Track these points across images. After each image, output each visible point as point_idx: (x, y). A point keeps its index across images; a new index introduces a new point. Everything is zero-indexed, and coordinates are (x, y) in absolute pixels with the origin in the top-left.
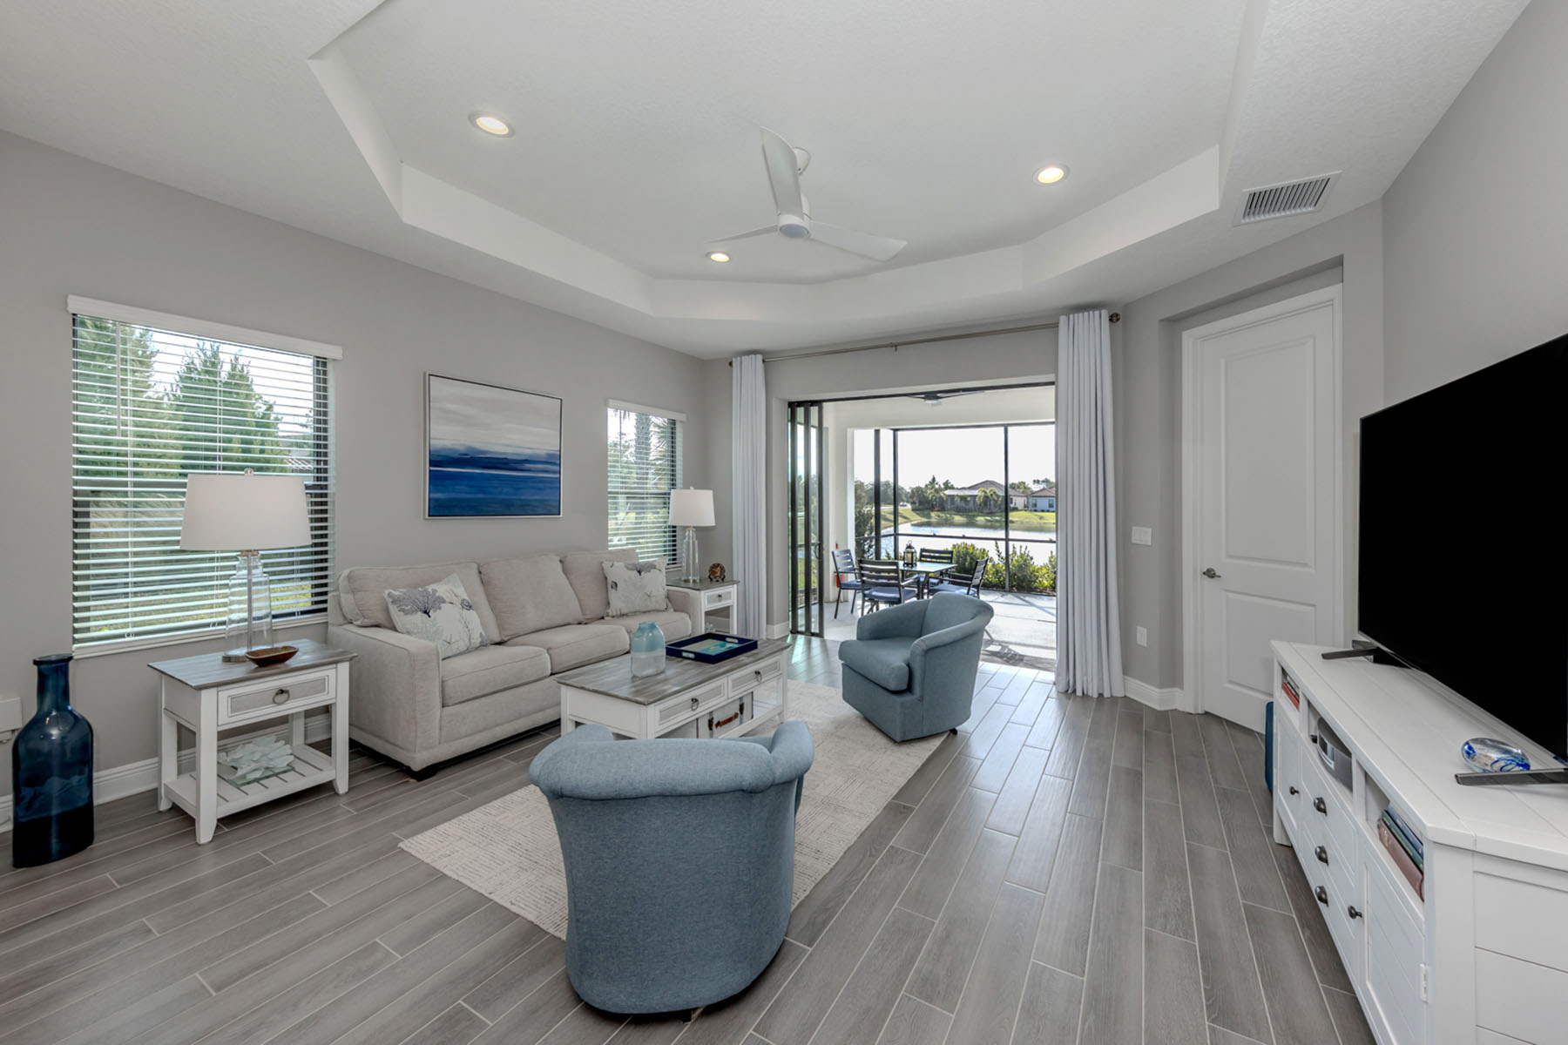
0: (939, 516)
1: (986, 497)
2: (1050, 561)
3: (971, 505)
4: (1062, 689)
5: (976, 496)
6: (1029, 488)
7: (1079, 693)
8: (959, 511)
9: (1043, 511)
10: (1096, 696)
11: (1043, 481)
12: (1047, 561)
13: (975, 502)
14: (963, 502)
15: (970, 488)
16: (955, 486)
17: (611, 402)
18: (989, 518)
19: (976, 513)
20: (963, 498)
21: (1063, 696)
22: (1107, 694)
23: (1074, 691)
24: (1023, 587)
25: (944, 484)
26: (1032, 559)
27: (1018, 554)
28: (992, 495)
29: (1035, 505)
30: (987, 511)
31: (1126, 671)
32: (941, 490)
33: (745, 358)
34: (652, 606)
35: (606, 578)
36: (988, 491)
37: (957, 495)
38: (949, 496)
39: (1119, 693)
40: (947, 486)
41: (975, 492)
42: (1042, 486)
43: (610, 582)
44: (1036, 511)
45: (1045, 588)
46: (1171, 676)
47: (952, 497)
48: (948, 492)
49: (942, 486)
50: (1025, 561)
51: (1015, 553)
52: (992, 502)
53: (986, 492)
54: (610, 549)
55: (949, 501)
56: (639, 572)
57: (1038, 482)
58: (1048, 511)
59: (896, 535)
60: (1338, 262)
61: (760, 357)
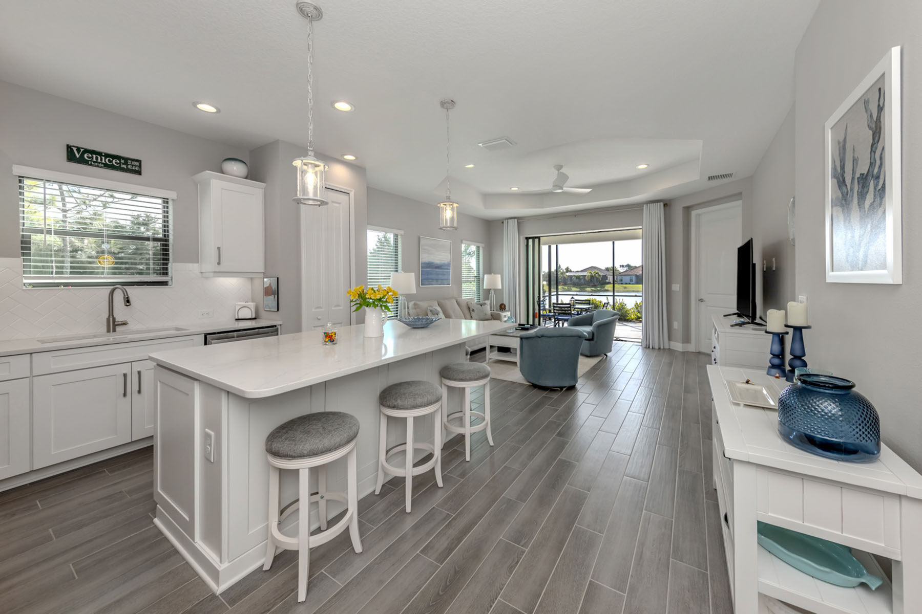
0: (563, 288)
1: (592, 277)
2: (635, 306)
3: (582, 281)
4: (644, 346)
5: (585, 276)
6: (618, 270)
7: (651, 347)
8: (575, 285)
9: (626, 284)
10: (657, 348)
11: (626, 266)
12: (634, 306)
13: (584, 279)
14: (578, 280)
15: (582, 271)
16: (572, 270)
17: (464, 242)
18: (593, 289)
19: (585, 286)
20: (578, 277)
21: (645, 349)
22: (662, 347)
23: (649, 347)
24: (622, 319)
25: (565, 269)
26: (626, 305)
27: (619, 303)
28: (595, 275)
29: (622, 280)
30: (592, 284)
31: (670, 339)
32: (564, 273)
33: (510, 221)
34: (487, 317)
35: (469, 308)
36: (593, 273)
37: (574, 276)
38: (569, 276)
39: (667, 347)
40: (568, 270)
41: (585, 274)
42: (625, 269)
43: (471, 309)
44: (622, 284)
45: (632, 320)
46: (687, 339)
47: (571, 277)
48: (568, 274)
49: (565, 271)
50: (622, 306)
51: (617, 302)
52: (595, 279)
53: (591, 273)
54: (463, 298)
55: (569, 279)
56: (481, 305)
57: (623, 266)
58: (630, 284)
59: (557, 295)
60: (740, 193)
61: (516, 220)
